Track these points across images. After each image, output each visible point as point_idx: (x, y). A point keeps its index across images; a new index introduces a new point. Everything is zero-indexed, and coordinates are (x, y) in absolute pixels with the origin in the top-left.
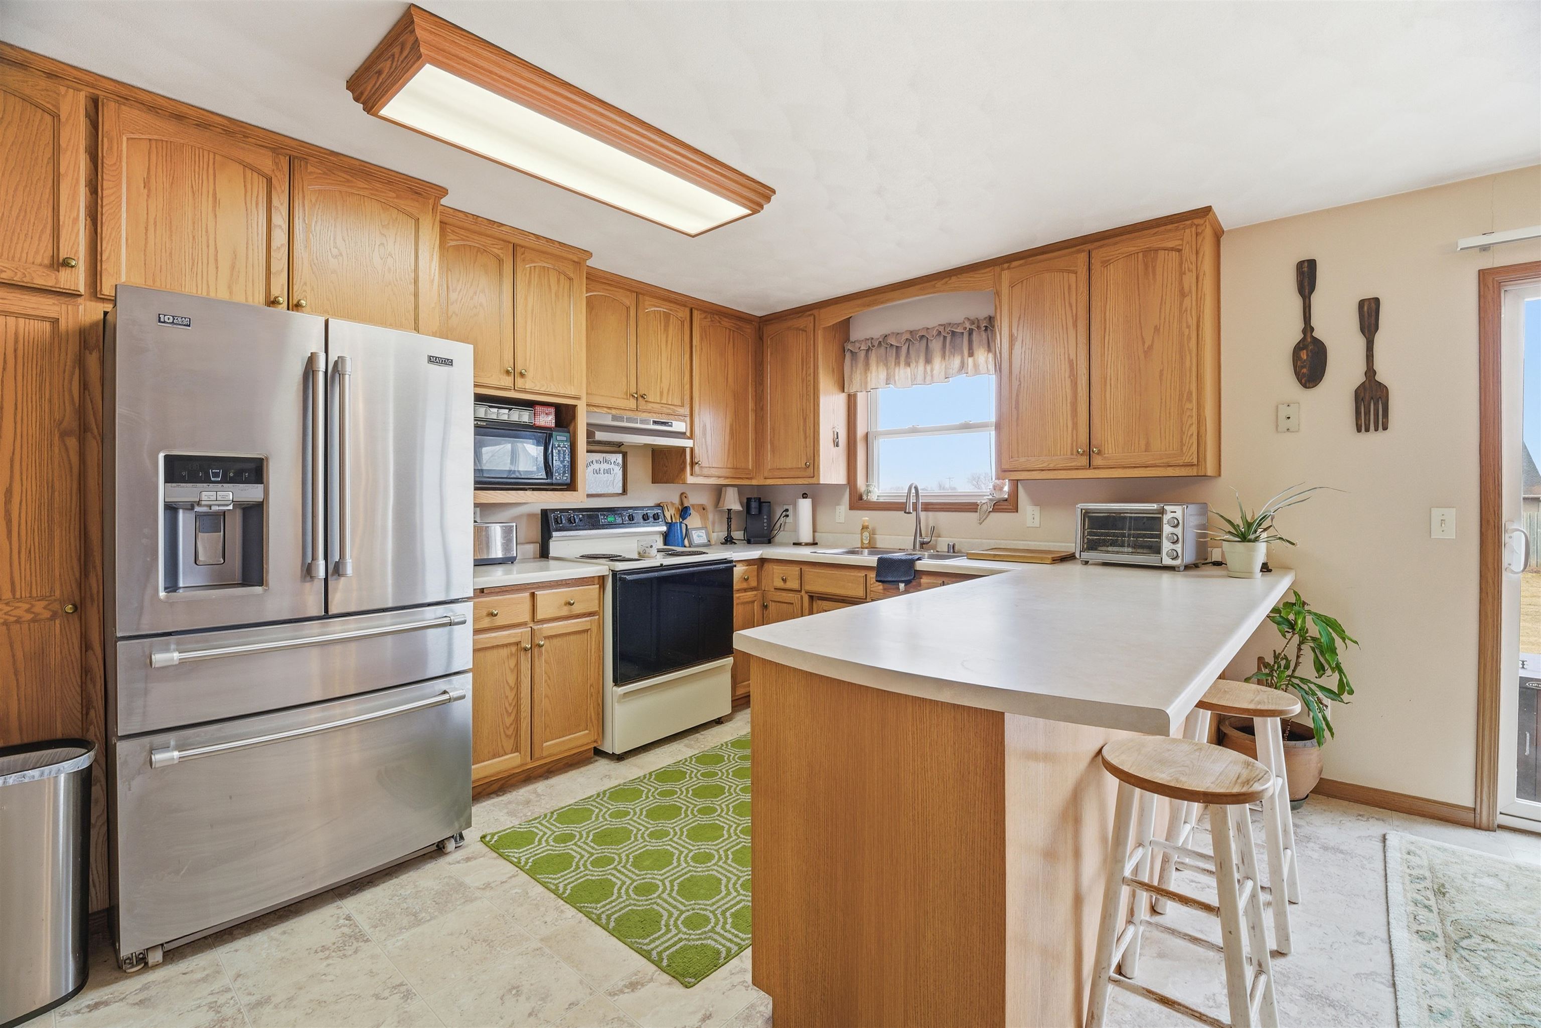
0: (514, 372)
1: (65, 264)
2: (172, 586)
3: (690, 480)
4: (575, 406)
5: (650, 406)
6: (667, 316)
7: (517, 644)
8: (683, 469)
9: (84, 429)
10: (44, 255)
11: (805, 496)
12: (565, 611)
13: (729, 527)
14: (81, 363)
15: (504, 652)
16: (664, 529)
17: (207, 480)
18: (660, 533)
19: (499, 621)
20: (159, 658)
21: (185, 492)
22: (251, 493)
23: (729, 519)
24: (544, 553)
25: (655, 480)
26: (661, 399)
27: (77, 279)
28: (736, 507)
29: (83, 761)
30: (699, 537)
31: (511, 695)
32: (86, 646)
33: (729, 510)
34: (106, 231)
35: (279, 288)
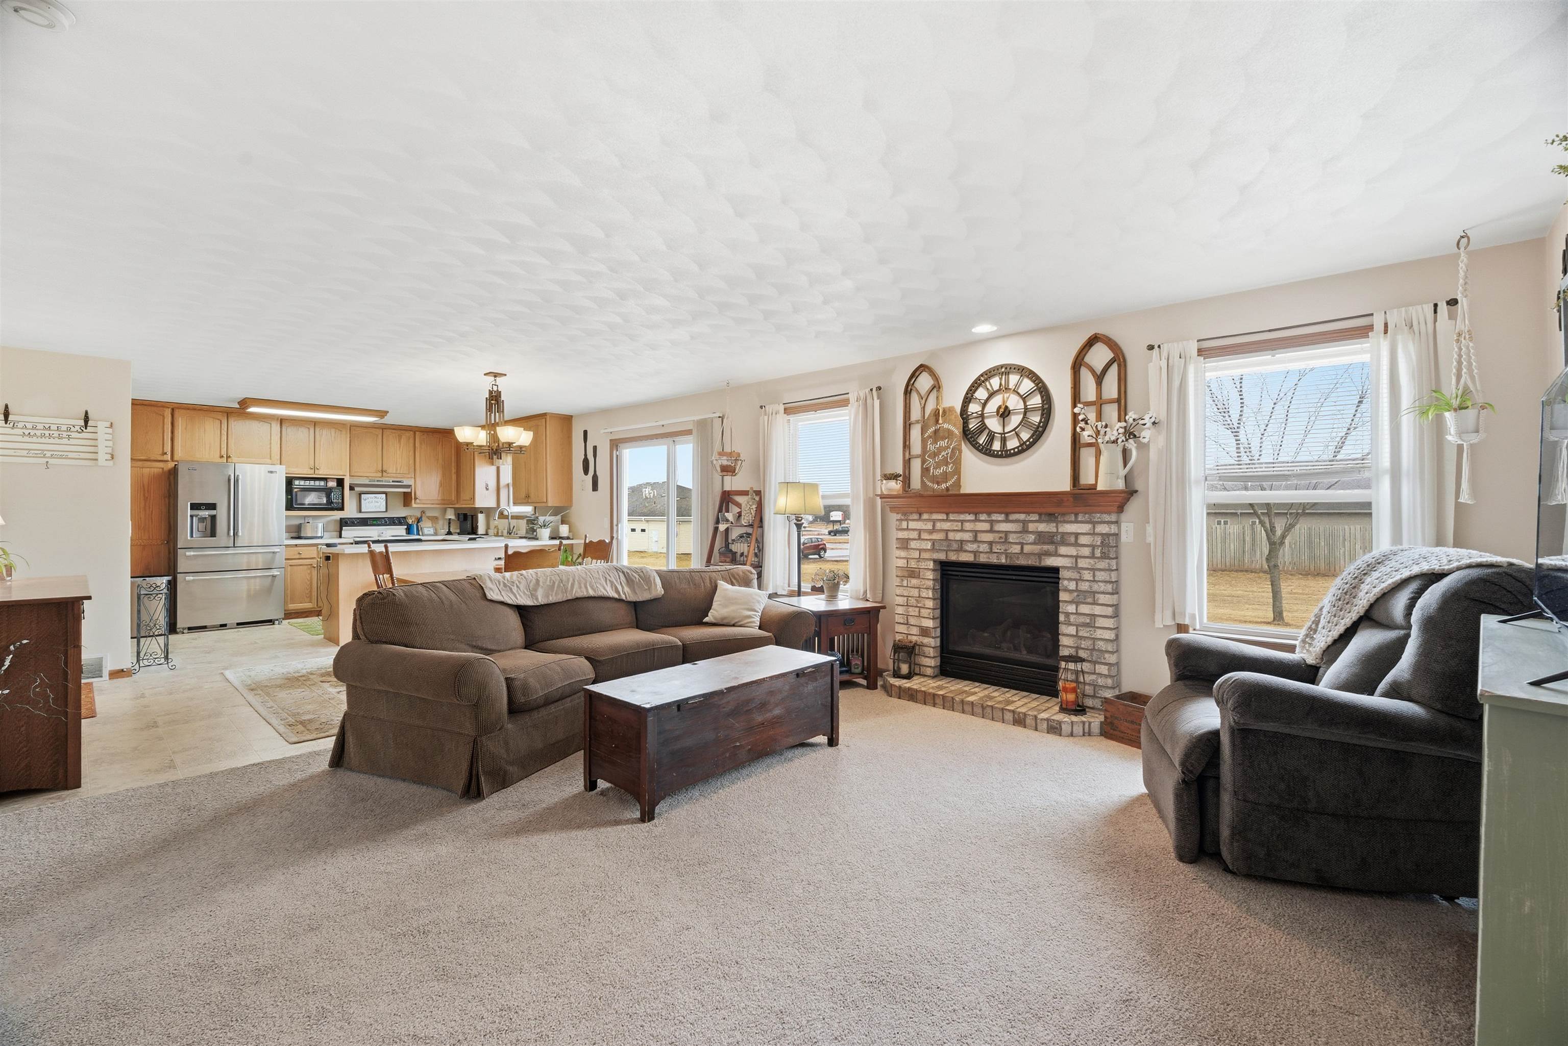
0: (315, 468)
1: (166, 453)
2: (192, 536)
3: (414, 505)
4: (343, 479)
5: (389, 475)
6: (400, 437)
7: (311, 565)
8: (412, 500)
9: (170, 496)
10: (161, 452)
11: (481, 512)
13: (449, 527)
14: (169, 478)
15: (306, 567)
16: (406, 526)
17: (201, 509)
18: (403, 529)
19: (302, 556)
20: (188, 554)
21: (195, 512)
22: (213, 512)
23: (449, 523)
24: (340, 537)
25: (403, 506)
26: (397, 470)
27: (168, 457)
28: (453, 517)
29: (169, 578)
30: (426, 531)
31: (308, 583)
32: (169, 553)
33: (449, 520)
34: (175, 444)
35: (224, 453)
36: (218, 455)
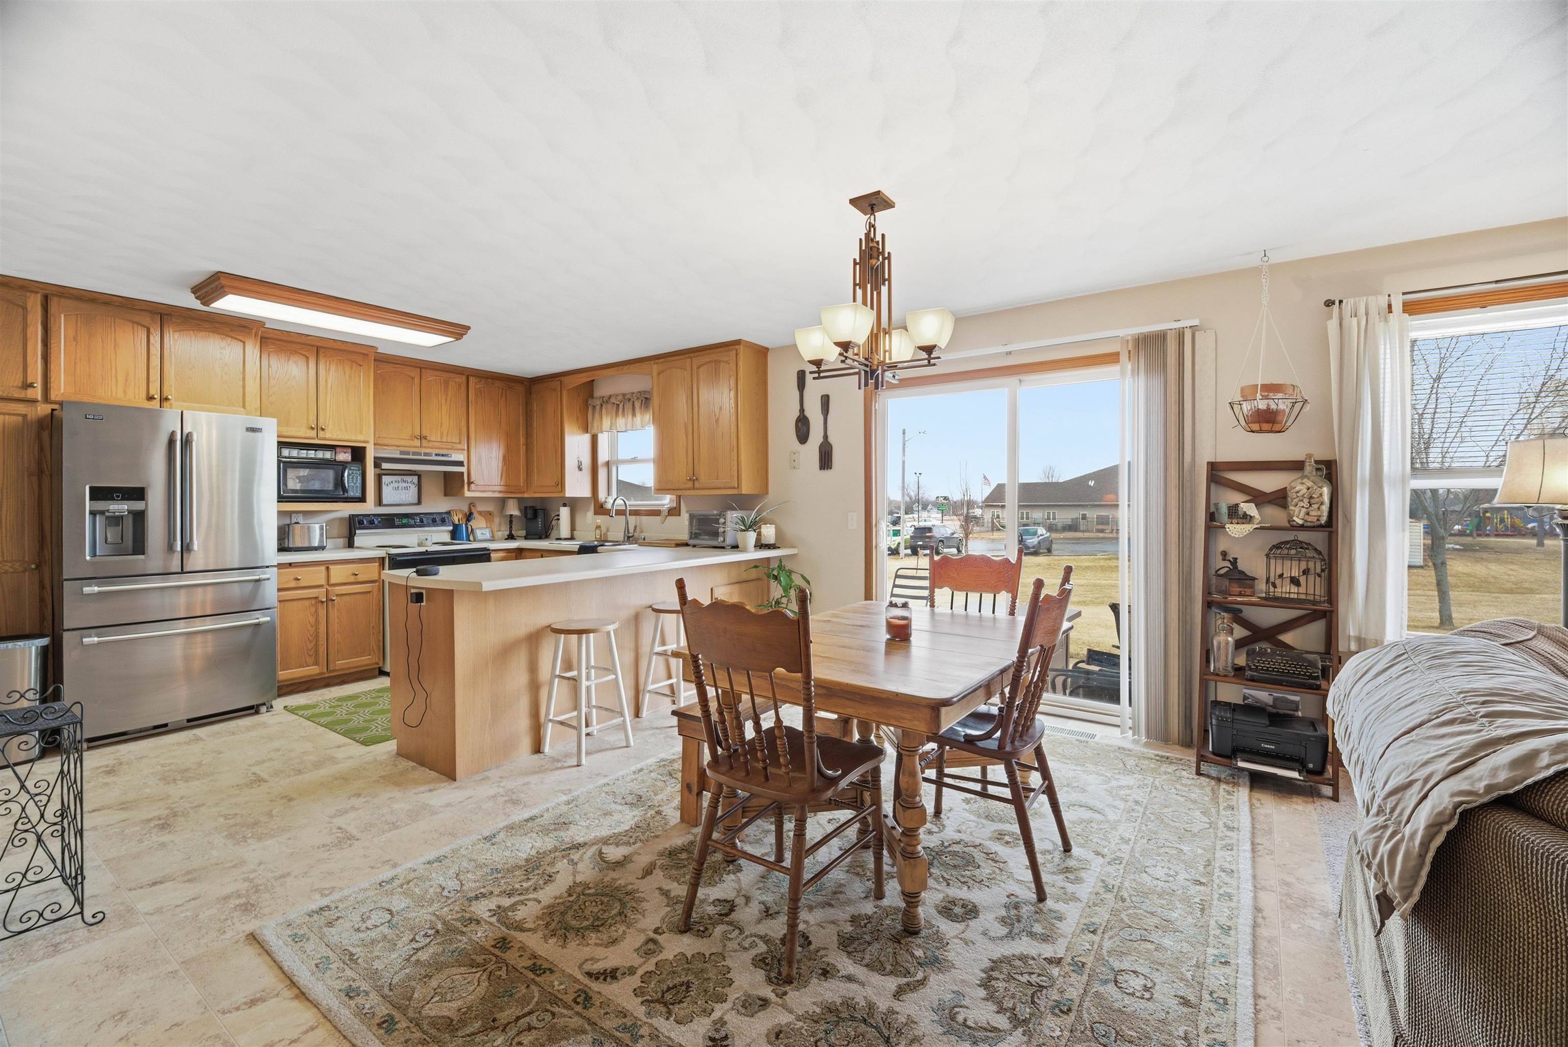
0: (318, 428)
1: (31, 386)
2: (94, 554)
3: (468, 494)
4: (364, 448)
5: (431, 444)
6: (446, 383)
7: (316, 598)
8: (463, 486)
9: (41, 472)
10: (18, 382)
11: (565, 505)
12: (352, 579)
13: (511, 527)
14: (39, 437)
15: (307, 603)
16: (451, 528)
17: (113, 499)
18: (448, 531)
19: (302, 584)
20: (87, 590)
21: (101, 505)
22: (138, 505)
23: (511, 522)
24: (350, 545)
25: (446, 495)
26: (442, 438)
27: (37, 393)
28: (516, 513)
29: (44, 641)
30: (479, 534)
31: (312, 630)
32: (42, 587)
33: (511, 516)
34: (53, 366)
35: (155, 391)
36: (144, 395)
